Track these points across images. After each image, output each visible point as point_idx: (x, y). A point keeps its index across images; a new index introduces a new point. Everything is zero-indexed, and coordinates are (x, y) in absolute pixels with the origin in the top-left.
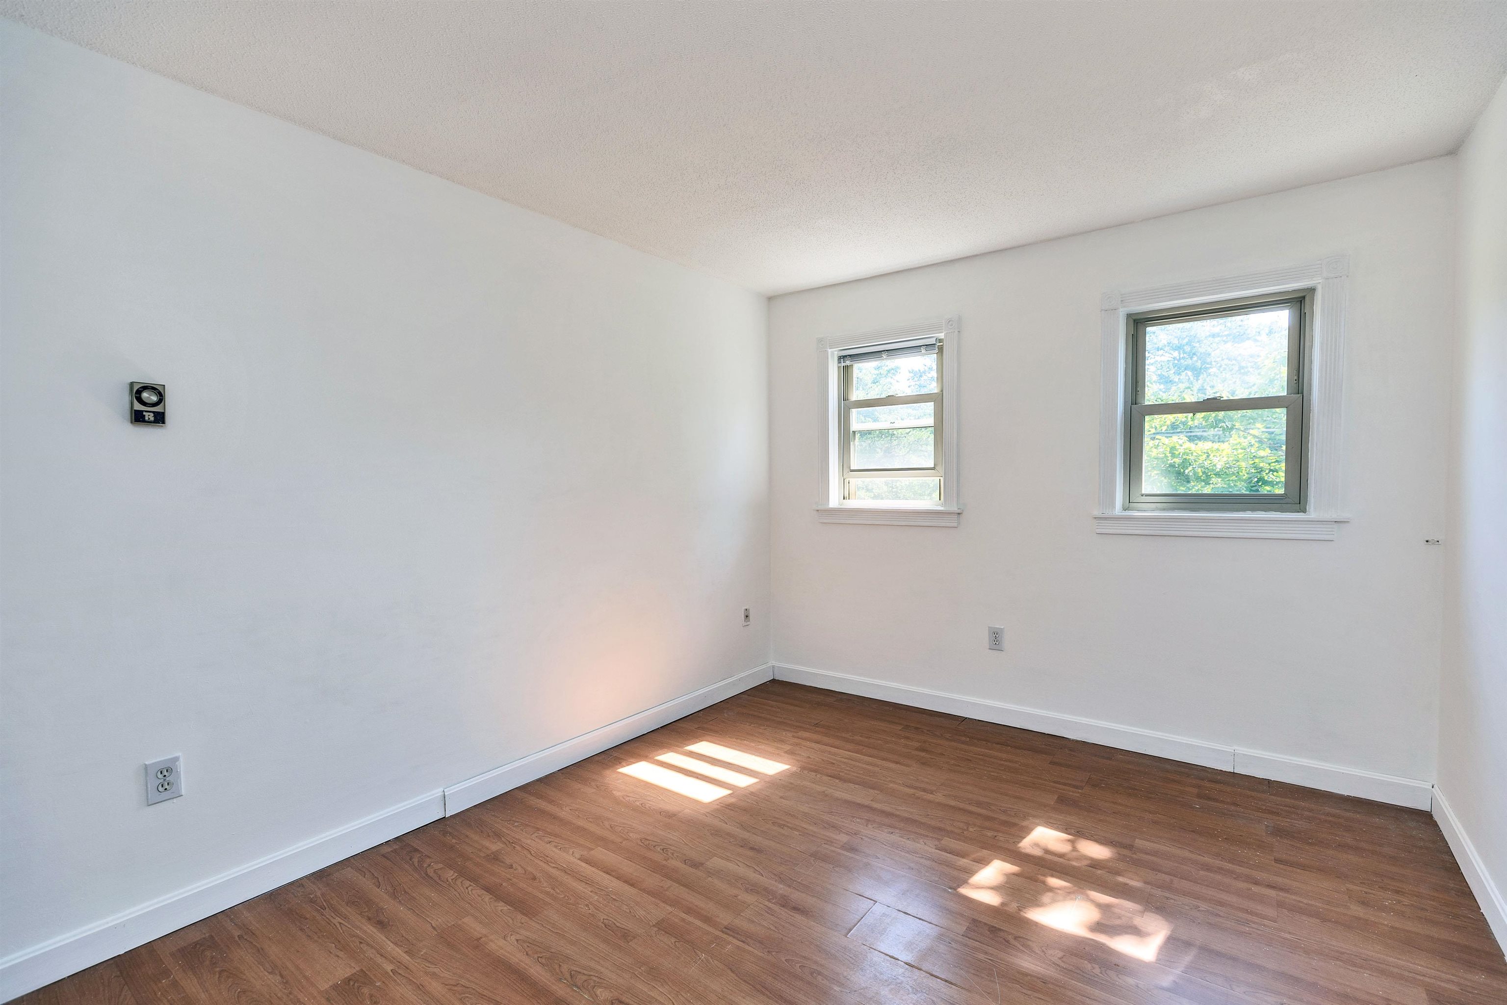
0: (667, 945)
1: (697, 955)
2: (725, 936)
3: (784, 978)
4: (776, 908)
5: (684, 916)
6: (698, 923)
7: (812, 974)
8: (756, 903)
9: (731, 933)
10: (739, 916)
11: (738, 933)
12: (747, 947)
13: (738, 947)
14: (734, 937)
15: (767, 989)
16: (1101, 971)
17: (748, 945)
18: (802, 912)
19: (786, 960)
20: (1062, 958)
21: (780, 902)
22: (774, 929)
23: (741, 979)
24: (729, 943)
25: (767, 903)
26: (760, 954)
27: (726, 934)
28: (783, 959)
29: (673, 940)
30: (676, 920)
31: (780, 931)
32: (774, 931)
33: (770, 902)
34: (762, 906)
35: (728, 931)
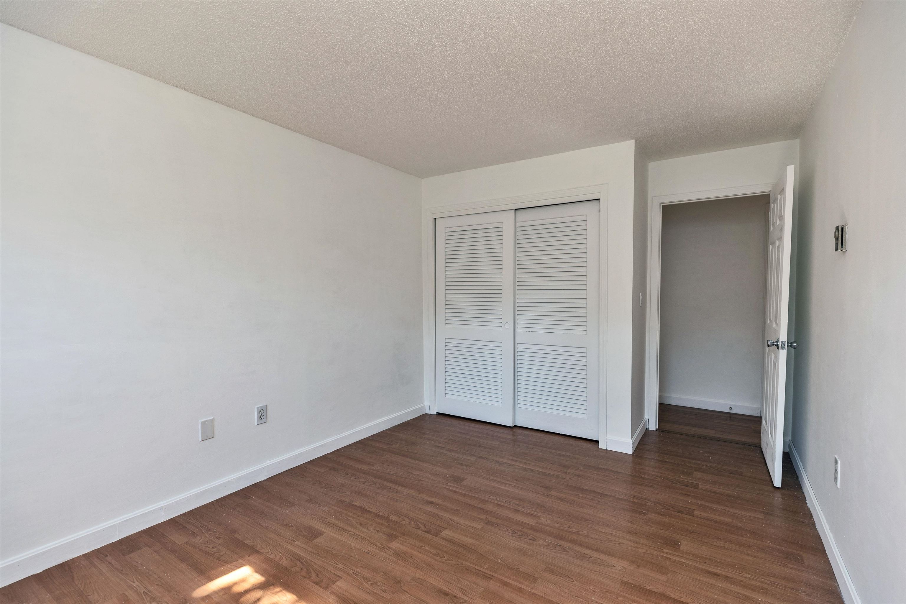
0: (524, 567)
1: (503, 562)
2: (490, 573)
3: (453, 552)
4: (460, 595)
5: (522, 586)
6: (510, 581)
7: (439, 554)
8: (474, 598)
9: (487, 575)
10: (484, 587)
11: (483, 575)
12: (476, 567)
13: (480, 566)
14: (485, 573)
15: (462, 547)
17: (475, 568)
18: (441, 592)
19: (453, 560)
21: (457, 599)
22: (460, 579)
23: (475, 550)
24: (487, 569)
25: (467, 599)
26: (466, 563)
27: (490, 575)
28: (454, 561)
29: (521, 569)
30: (526, 583)
31: (456, 577)
32: (460, 578)
33: (464, 600)
34: (470, 596)
35: (489, 577)
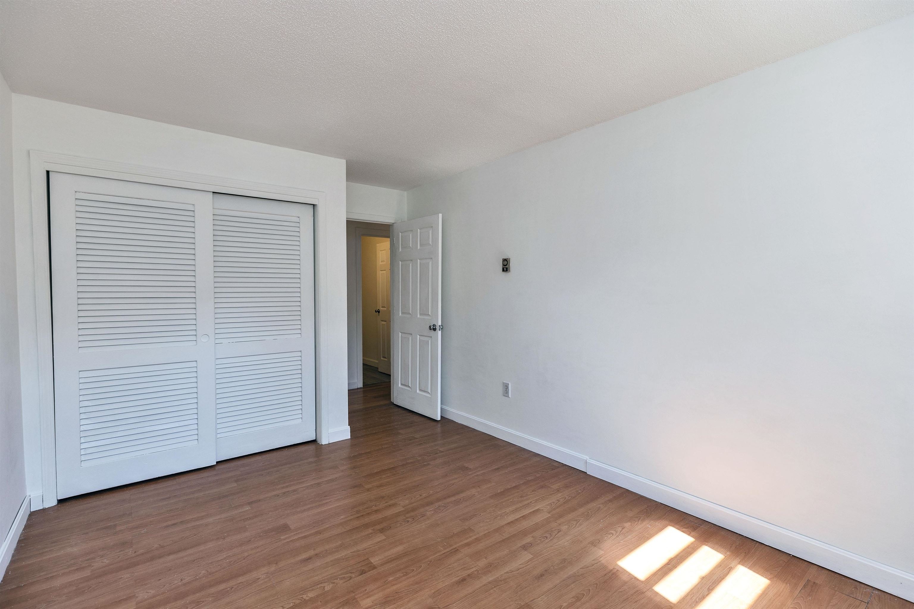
16: (303, 598)
20: (324, 588)
